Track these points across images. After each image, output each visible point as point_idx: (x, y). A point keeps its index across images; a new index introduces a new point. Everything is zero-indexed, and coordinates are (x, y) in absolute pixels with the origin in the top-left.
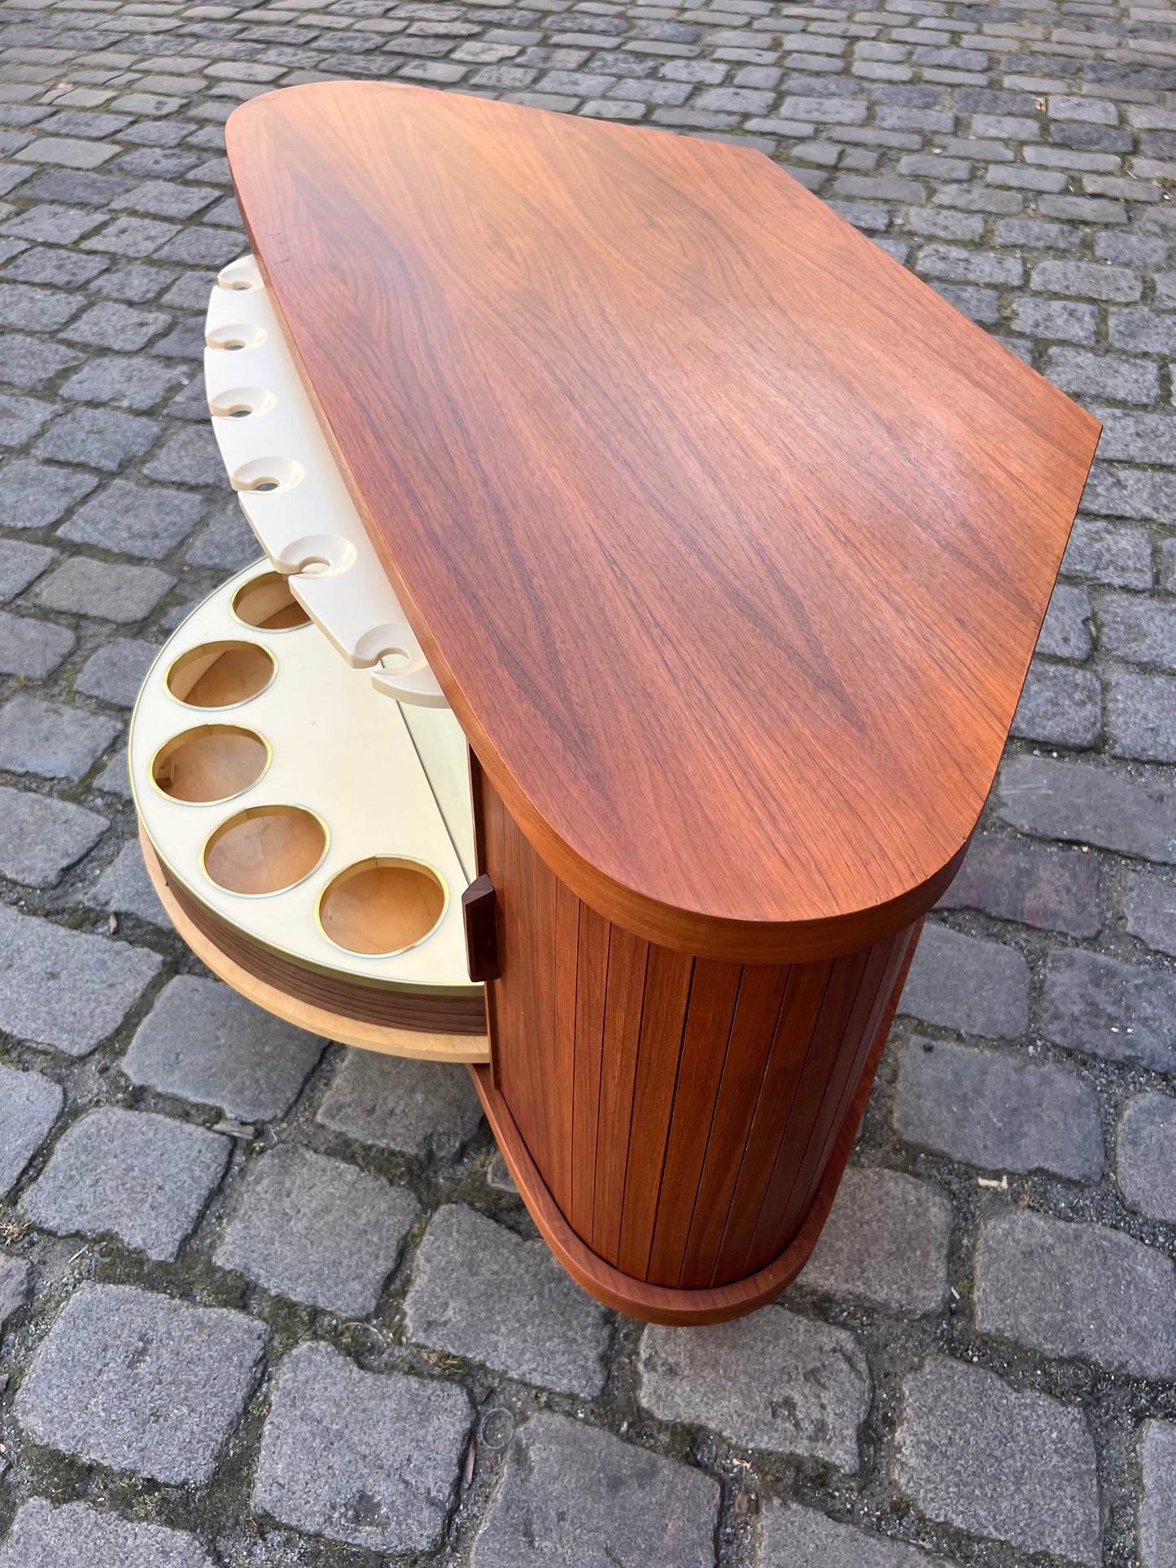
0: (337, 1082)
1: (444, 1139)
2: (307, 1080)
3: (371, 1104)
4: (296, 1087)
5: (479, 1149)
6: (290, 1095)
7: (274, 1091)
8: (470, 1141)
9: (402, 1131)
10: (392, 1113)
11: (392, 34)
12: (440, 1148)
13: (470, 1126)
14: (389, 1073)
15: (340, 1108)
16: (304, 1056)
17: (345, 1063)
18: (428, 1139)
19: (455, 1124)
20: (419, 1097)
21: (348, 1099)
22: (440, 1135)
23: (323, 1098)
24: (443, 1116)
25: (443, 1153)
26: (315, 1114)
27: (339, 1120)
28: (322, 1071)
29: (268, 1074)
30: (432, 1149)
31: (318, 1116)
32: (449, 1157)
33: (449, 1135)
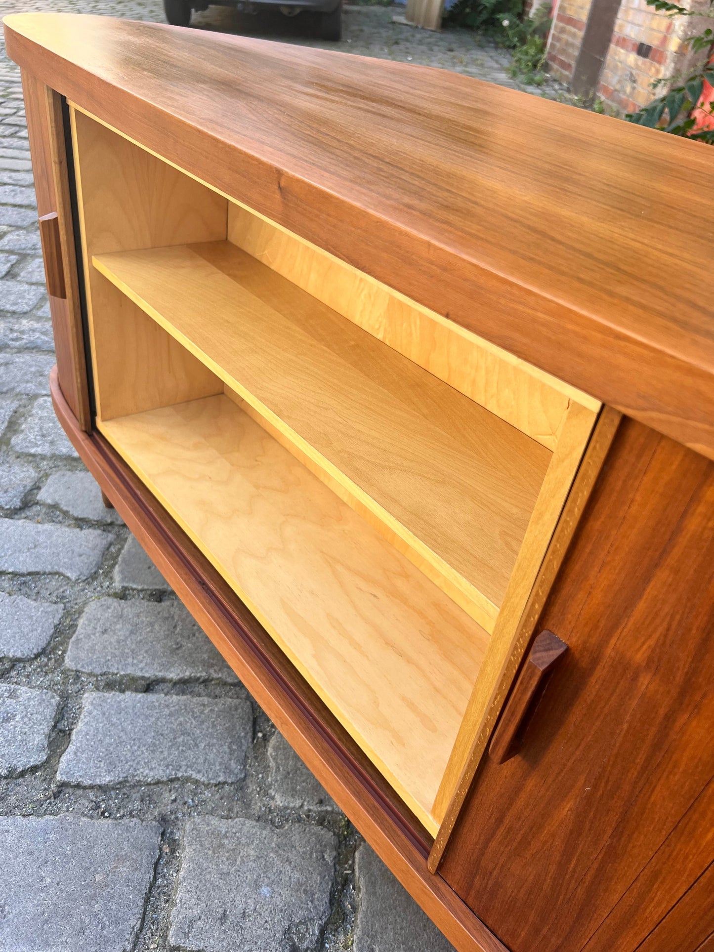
0: (180, 895)
1: (302, 928)
2: (147, 901)
3: (221, 911)
4: (138, 910)
5: (336, 930)
6: (134, 922)
7: (117, 923)
8: (326, 924)
9: (260, 932)
10: (244, 915)
11: (6, 115)
12: (301, 940)
13: (322, 909)
14: (228, 874)
15: (191, 923)
16: (137, 875)
17: (182, 873)
18: (287, 932)
19: (308, 909)
20: (265, 890)
21: (196, 911)
22: (297, 926)
23: (169, 916)
24: (294, 904)
25: (305, 945)
26: (165, 937)
27: (194, 937)
28: (159, 887)
29: (105, 904)
30: (294, 944)
31: (169, 938)
32: (311, 946)
33: (305, 923)
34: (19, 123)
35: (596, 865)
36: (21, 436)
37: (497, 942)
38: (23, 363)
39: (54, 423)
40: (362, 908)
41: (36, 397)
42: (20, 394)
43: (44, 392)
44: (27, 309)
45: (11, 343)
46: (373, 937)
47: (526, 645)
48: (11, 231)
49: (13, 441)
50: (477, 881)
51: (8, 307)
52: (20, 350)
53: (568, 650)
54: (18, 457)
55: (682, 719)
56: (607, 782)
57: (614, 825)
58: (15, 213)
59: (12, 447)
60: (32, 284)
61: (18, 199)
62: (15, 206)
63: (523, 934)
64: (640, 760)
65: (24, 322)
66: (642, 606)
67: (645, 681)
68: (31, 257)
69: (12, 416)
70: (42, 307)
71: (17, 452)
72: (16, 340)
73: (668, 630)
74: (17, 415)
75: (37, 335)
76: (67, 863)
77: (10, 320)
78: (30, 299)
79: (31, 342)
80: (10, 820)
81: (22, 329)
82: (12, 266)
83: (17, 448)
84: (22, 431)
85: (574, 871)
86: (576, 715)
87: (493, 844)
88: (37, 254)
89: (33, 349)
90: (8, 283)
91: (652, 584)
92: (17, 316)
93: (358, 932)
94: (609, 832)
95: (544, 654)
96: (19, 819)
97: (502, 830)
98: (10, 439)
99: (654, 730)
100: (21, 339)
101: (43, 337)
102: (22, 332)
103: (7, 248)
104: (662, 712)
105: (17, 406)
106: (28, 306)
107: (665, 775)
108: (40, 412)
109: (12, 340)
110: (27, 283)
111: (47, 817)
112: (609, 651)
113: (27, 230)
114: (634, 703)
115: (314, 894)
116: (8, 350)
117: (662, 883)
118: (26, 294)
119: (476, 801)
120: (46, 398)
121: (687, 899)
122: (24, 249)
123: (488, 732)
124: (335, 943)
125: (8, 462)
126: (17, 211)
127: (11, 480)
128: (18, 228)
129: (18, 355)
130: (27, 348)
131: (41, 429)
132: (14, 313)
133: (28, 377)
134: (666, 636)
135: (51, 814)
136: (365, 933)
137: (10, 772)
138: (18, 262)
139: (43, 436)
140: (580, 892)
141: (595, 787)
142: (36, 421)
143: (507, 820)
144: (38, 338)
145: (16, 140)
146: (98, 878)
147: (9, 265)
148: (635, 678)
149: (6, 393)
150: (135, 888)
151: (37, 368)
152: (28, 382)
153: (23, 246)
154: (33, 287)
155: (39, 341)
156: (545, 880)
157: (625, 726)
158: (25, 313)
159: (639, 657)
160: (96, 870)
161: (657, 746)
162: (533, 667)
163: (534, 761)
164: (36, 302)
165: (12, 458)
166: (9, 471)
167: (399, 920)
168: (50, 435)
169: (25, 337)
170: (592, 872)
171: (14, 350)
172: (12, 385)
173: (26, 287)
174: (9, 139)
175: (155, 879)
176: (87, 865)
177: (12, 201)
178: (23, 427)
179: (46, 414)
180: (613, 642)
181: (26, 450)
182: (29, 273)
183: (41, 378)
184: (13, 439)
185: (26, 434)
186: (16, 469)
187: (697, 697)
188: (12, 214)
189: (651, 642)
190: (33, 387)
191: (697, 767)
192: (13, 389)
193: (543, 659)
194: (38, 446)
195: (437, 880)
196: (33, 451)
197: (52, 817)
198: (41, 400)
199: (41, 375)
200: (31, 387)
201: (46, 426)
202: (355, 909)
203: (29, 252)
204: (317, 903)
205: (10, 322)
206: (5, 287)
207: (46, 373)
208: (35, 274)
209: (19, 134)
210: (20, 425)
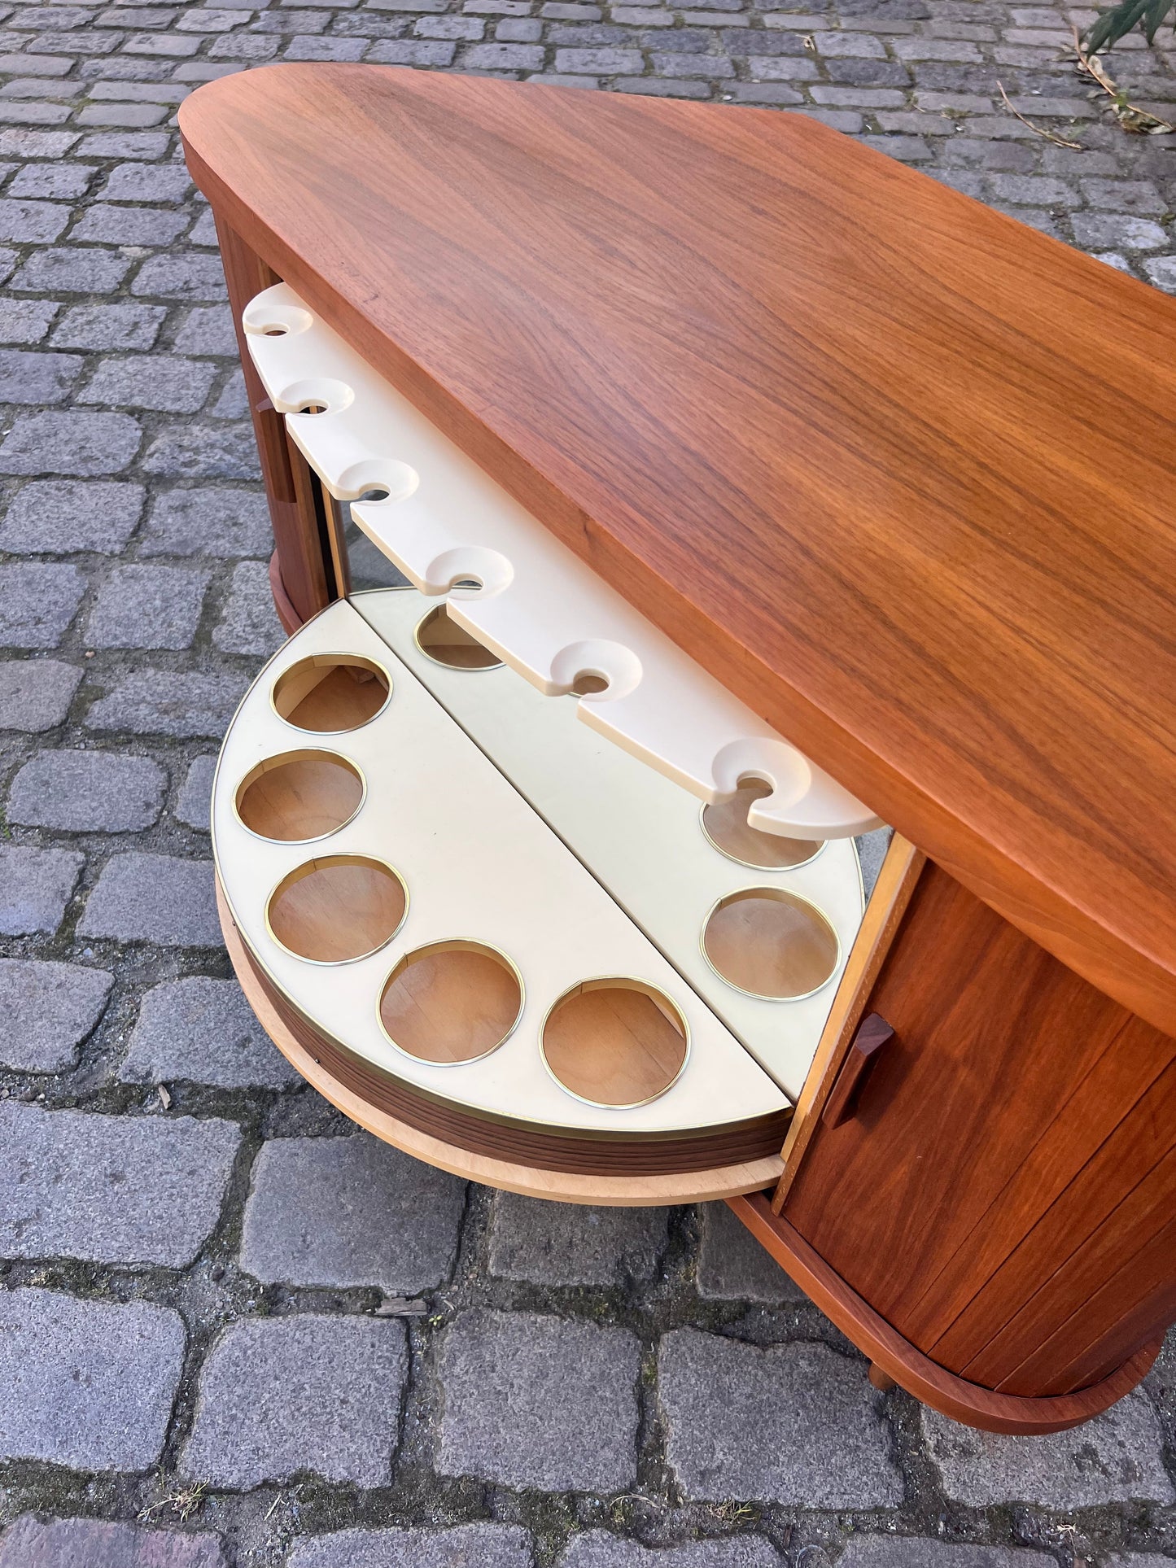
0: (496, 1223)
1: (638, 1260)
2: (461, 1229)
3: (544, 1240)
4: (452, 1239)
5: (676, 1260)
6: (449, 1251)
7: (430, 1252)
8: (665, 1254)
9: (590, 1262)
10: (571, 1244)
12: (637, 1270)
13: (659, 1238)
15: (512, 1253)
16: (447, 1202)
18: (620, 1263)
19: (643, 1239)
21: (517, 1240)
22: (631, 1256)
23: (487, 1246)
24: (627, 1233)
25: (641, 1276)
26: (485, 1267)
27: (516, 1267)
28: (473, 1214)
29: (416, 1233)
30: (629, 1274)
31: (490, 1268)
32: (649, 1277)
33: (641, 1254)
34: (122, 23)
35: (930, 1224)
36: (225, 628)
37: (844, 1285)
38: (206, 504)
39: (265, 604)
40: (705, 1238)
41: (233, 561)
42: (209, 558)
43: (243, 554)
44: (196, 406)
45: (183, 470)
46: (718, 1269)
47: (856, 1023)
48: (148, 257)
49: (216, 635)
50: (822, 1227)
51: (170, 406)
52: (199, 482)
53: (895, 1035)
54: (226, 661)
55: (996, 1110)
56: (936, 1153)
57: (944, 1190)
58: (148, 219)
59: (215, 646)
60: (195, 359)
61: (148, 190)
62: (144, 205)
63: (868, 1279)
64: (963, 1139)
65: (196, 429)
66: (956, 1011)
67: (963, 1074)
68: (186, 305)
69: (206, 595)
70: (216, 400)
71: (223, 653)
72: (189, 464)
73: (980, 1034)
74: (213, 592)
75: (219, 453)
76: (368, 1189)
77: (175, 427)
78: (197, 388)
79: (213, 467)
80: (297, 1141)
81: (194, 445)
82: (161, 325)
83: (223, 648)
84: (225, 619)
85: (911, 1227)
86: (905, 1093)
87: (835, 1195)
88: (195, 299)
89: (216, 478)
90: (162, 360)
91: (964, 994)
92: (183, 419)
93: (701, 1262)
94: (940, 1196)
95: (870, 1039)
96: (307, 1140)
97: (842, 1184)
98: (210, 633)
99: (973, 1115)
100: (197, 463)
101: (227, 457)
102: (196, 451)
103: (148, 292)
104: (979, 1102)
105: (210, 578)
106: (197, 400)
107: (985, 1154)
108: (243, 587)
109: (185, 464)
110: (188, 358)
111: (338, 1138)
112: (931, 1043)
113: (171, 253)
114: (955, 1091)
115: (649, 1222)
116: (182, 483)
117: (988, 1245)
118: (190, 379)
119: (818, 1153)
120: (247, 563)
121: (1012, 1260)
122: (173, 292)
123: (825, 1094)
124: (675, 1273)
125: (214, 670)
126: (149, 214)
127: (223, 698)
128: (158, 249)
129: (198, 490)
130: (208, 478)
131: (249, 615)
132: (178, 414)
133: (217, 529)
134: (978, 1039)
135: (342, 1135)
136: (708, 1264)
137: (287, 1087)
138: (170, 317)
139: (254, 626)
140: (918, 1245)
141: (926, 1156)
142: (241, 603)
143: (847, 1174)
144: (221, 459)
145: (121, 60)
146: (404, 1205)
147: (156, 326)
148: (954, 1070)
149: (191, 557)
150: (447, 1216)
151: (228, 512)
152: (218, 537)
153: (171, 286)
154: (199, 365)
155: (222, 464)
156: (885, 1232)
157: (949, 1108)
158: (194, 414)
159: (958, 1053)
160: (401, 1197)
161: (975, 1130)
162: (858, 1052)
163: (870, 1125)
164: (206, 392)
165: (217, 664)
166: (218, 684)
167: (748, 1250)
168: (263, 625)
169: (201, 458)
170: (928, 1229)
171: (191, 483)
172: (199, 542)
173: (189, 365)
174: (111, 60)
175: (468, 1205)
176: (391, 1191)
177: (138, 196)
178: (224, 613)
179: (252, 591)
180: (934, 1036)
181: (234, 650)
182: (187, 337)
183: (235, 529)
184: (214, 633)
185: (230, 625)
186: (226, 679)
187: (1007, 1094)
188: (144, 222)
189: (967, 1042)
190: (228, 545)
191: (1010, 1151)
192: (199, 550)
193: (869, 1044)
194: (250, 643)
195: (782, 1221)
196: (244, 651)
197: (344, 1138)
198: (241, 567)
199: (235, 524)
200: (224, 546)
201: (255, 610)
202: (697, 1238)
203: (180, 296)
204: (653, 1231)
205: (175, 432)
206: (158, 368)
207: (241, 520)
208: (198, 338)
209: (127, 48)
210: (220, 611)
